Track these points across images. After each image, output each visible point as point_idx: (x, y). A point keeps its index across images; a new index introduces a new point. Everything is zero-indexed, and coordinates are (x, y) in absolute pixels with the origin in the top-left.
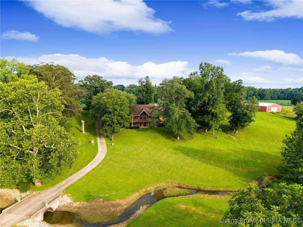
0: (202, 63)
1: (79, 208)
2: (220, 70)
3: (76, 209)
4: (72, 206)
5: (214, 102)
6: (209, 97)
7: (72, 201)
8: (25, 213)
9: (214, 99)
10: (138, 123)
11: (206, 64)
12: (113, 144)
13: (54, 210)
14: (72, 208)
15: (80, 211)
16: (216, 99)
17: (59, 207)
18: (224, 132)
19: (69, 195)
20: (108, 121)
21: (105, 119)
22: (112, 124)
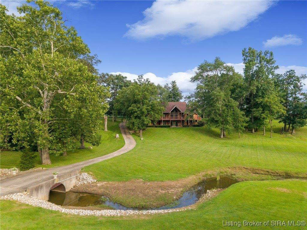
0: (245, 49)
1: (106, 188)
2: (268, 55)
3: (102, 190)
4: (97, 186)
5: (263, 93)
6: (257, 87)
7: (95, 181)
8: (20, 186)
9: (263, 89)
10: (168, 121)
11: (250, 49)
12: (142, 139)
13: (67, 190)
14: (95, 188)
15: (108, 192)
16: (266, 90)
17: (74, 187)
18: (277, 133)
19: (91, 173)
20: (137, 112)
21: (133, 110)
22: (141, 116)
